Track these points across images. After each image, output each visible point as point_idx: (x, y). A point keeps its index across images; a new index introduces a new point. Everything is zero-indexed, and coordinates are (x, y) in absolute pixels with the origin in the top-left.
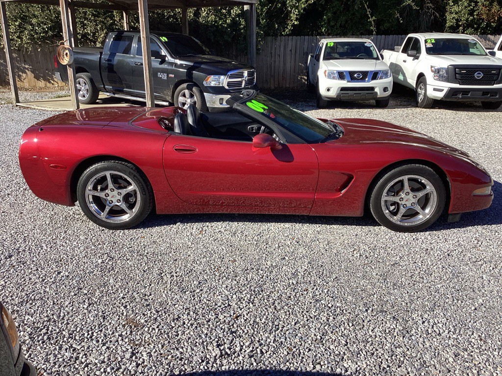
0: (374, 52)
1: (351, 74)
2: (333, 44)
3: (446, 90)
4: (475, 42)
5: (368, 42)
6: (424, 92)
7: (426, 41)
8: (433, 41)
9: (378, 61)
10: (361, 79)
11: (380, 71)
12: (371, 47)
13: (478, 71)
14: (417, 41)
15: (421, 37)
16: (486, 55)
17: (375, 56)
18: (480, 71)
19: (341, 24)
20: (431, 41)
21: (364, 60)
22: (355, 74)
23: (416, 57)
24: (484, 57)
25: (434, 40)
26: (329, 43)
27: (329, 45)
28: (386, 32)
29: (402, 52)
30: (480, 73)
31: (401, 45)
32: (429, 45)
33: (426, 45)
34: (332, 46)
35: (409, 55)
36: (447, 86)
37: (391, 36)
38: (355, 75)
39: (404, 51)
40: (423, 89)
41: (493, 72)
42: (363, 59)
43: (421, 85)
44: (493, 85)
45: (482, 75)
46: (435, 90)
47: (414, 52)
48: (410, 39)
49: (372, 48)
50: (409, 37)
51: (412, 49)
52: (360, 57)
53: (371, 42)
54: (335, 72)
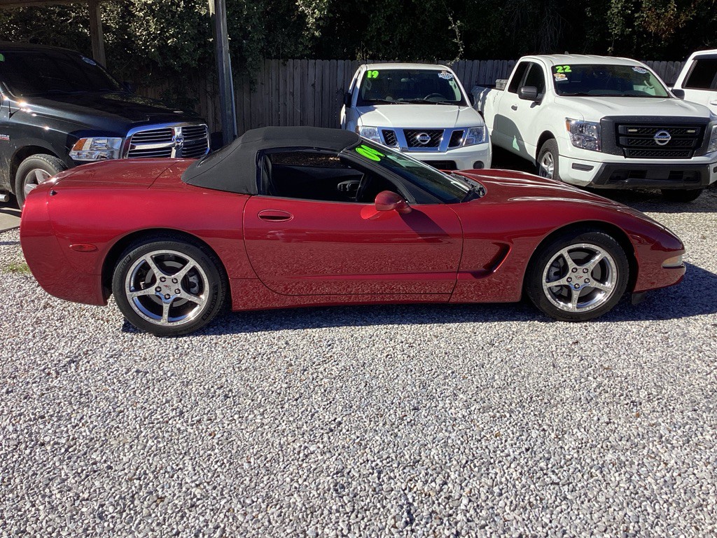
0: (456, 91)
1: (409, 134)
2: (377, 73)
3: (597, 167)
4: (645, 72)
5: (445, 70)
6: (553, 169)
7: (554, 70)
8: (568, 70)
9: (463, 109)
10: (428, 145)
11: (466, 128)
12: (451, 80)
13: (660, 129)
14: (537, 70)
15: (545, 62)
16: (669, 97)
17: (458, 98)
18: (665, 129)
19: (400, 40)
20: (564, 69)
21: (437, 105)
22: (416, 135)
23: (537, 101)
24: (665, 100)
25: (569, 67)
26: (369, 72)
27: (369, 76)
28: (482, 56)
29: (509, 91)
30: (665, 134)
31: (507, 78)
32: (561, 78)
33: (554, 78)
34: (375, 77)
35: (523, 97)
36: (598, 158)
37: (490, 62)
38: (418, 137)
39: (514, 88)
40: (550, 163)
41: (689, 131)
42: (435, 103)
43: (547, 155)
44: (690, 158)
45: (668, 138)
46: (575, 166)
47: (533, 90)
48: (524, 65)
49: (452, 83)
50: (522, 63)
51: (528, 84)
52: (428, 100)
53: (449, 70)
54: (376, 130)
